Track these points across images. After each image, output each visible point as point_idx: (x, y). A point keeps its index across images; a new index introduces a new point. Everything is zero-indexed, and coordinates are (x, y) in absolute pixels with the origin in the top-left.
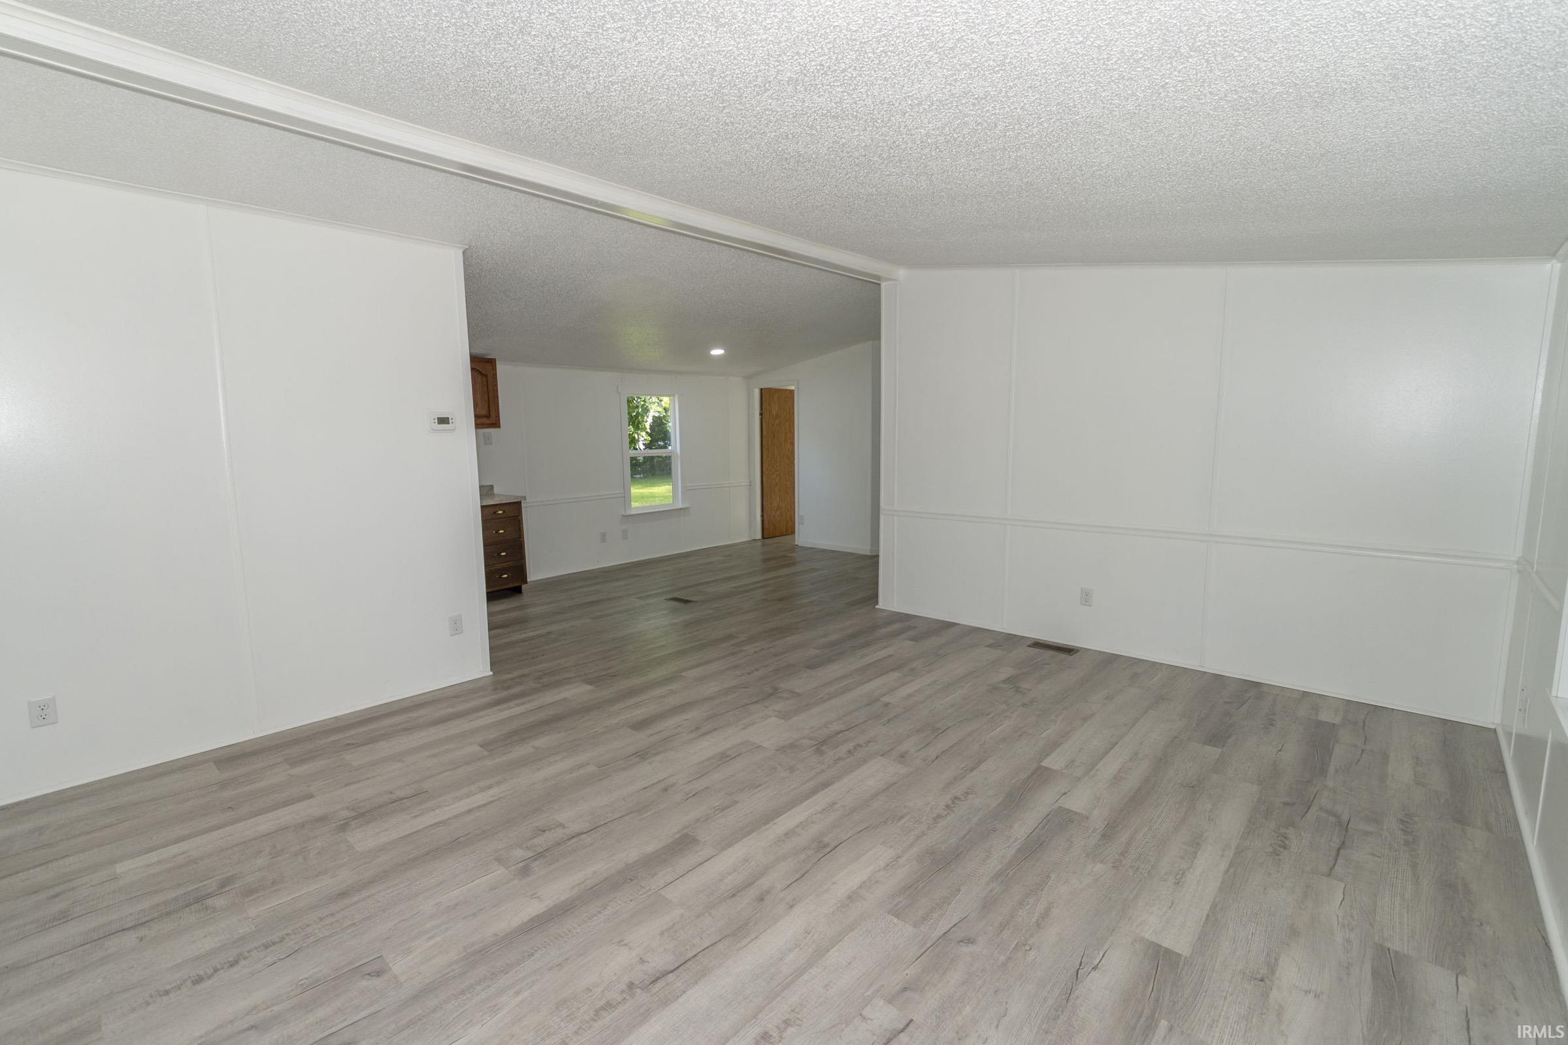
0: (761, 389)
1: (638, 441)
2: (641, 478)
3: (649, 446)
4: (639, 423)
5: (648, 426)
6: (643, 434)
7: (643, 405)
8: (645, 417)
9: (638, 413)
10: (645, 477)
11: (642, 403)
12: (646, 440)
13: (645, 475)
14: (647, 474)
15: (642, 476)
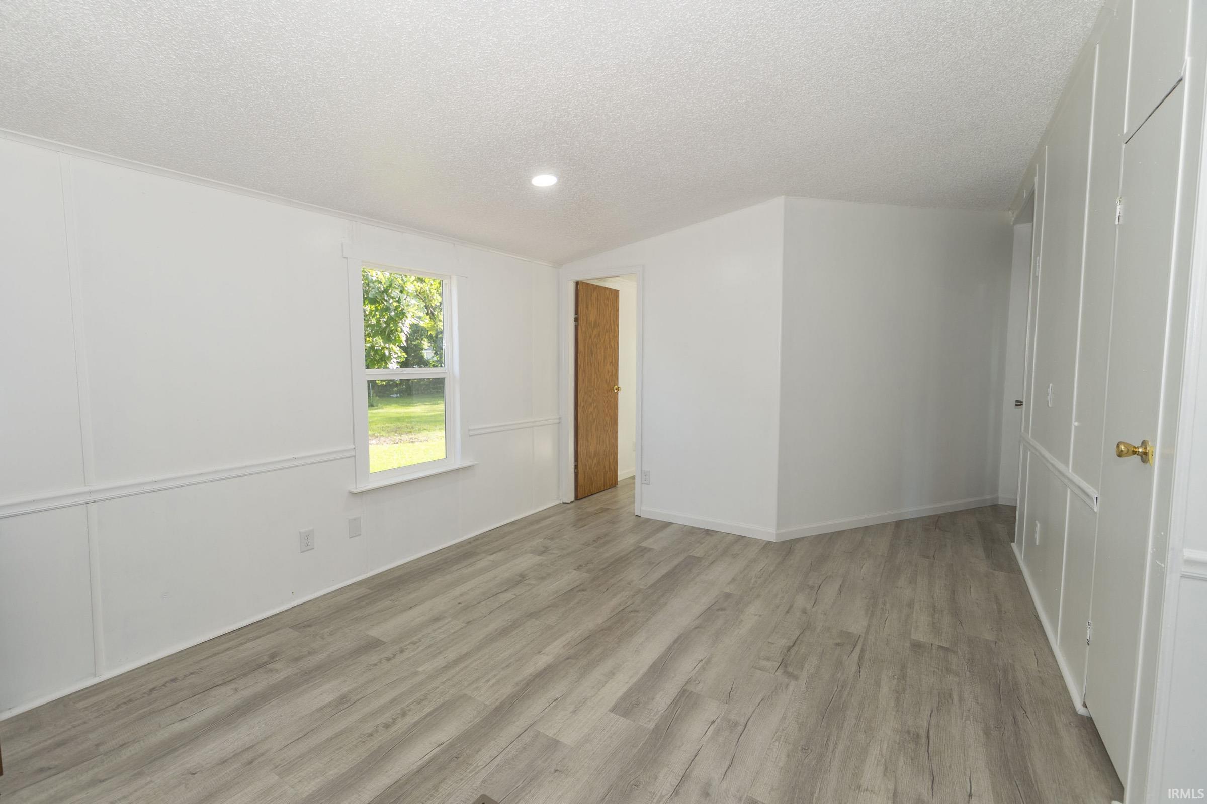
0: (577, 283)
1: (389, 358)
2: (397, 397)
3: (405, 364)
4: (392, 332)
5: (403, 338)
6: (397, 349)
7: (397, 307)
8: (400, 324)
9: (391, 319)
10: (401, 397)
11: (395, 304)
12: (401, 357)
13: (402, 394)
14: (403, 394)
15: (398, 395)
